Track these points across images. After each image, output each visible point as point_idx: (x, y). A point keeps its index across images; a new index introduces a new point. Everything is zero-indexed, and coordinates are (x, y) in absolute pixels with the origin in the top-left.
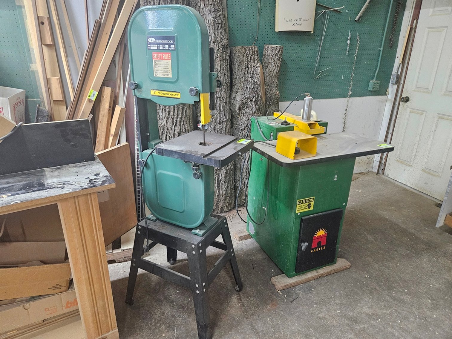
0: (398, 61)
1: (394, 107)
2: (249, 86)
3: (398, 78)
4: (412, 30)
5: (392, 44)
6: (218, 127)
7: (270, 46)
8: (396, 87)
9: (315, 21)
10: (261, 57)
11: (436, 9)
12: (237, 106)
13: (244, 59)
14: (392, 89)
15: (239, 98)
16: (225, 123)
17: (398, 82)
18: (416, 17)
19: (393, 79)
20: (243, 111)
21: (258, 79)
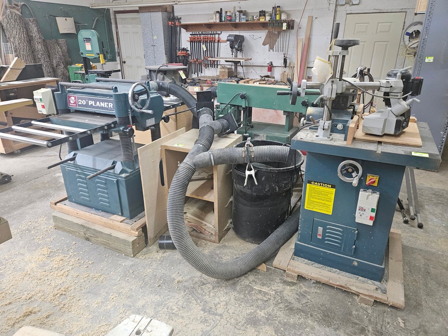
0: (116, 46)
1: (121, 66)
2: (58, 56)
3: (119, 53)
4: (117, 33)
5: (112, 39)
6: (49, 74)
7: (61, 40)
8: (119, 57)
9: (76, 29)
10: (59, 44)
11: (123, 25)
12: (55, 65)
13: (52, 45)
14: (118, 58)
15: (54, 62)
16: (52, 73)
17: (119, 55)
18: (117, 28)
19: (117, 54)
20: (58, 67)
21: (60, 53)
